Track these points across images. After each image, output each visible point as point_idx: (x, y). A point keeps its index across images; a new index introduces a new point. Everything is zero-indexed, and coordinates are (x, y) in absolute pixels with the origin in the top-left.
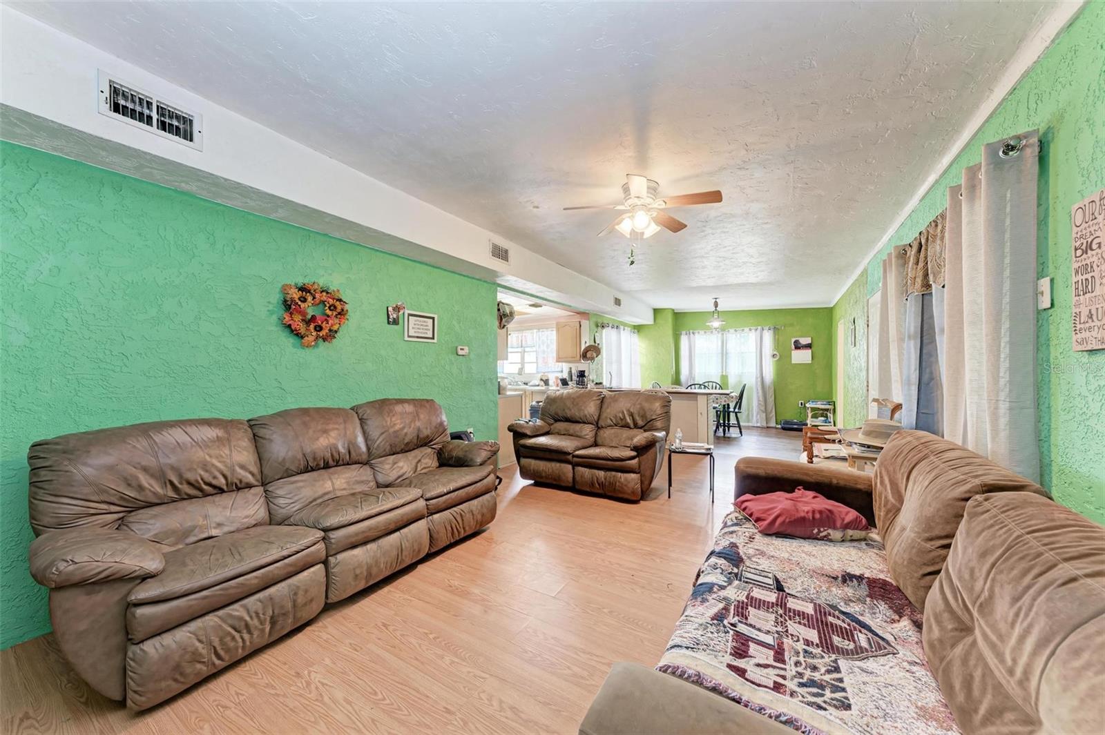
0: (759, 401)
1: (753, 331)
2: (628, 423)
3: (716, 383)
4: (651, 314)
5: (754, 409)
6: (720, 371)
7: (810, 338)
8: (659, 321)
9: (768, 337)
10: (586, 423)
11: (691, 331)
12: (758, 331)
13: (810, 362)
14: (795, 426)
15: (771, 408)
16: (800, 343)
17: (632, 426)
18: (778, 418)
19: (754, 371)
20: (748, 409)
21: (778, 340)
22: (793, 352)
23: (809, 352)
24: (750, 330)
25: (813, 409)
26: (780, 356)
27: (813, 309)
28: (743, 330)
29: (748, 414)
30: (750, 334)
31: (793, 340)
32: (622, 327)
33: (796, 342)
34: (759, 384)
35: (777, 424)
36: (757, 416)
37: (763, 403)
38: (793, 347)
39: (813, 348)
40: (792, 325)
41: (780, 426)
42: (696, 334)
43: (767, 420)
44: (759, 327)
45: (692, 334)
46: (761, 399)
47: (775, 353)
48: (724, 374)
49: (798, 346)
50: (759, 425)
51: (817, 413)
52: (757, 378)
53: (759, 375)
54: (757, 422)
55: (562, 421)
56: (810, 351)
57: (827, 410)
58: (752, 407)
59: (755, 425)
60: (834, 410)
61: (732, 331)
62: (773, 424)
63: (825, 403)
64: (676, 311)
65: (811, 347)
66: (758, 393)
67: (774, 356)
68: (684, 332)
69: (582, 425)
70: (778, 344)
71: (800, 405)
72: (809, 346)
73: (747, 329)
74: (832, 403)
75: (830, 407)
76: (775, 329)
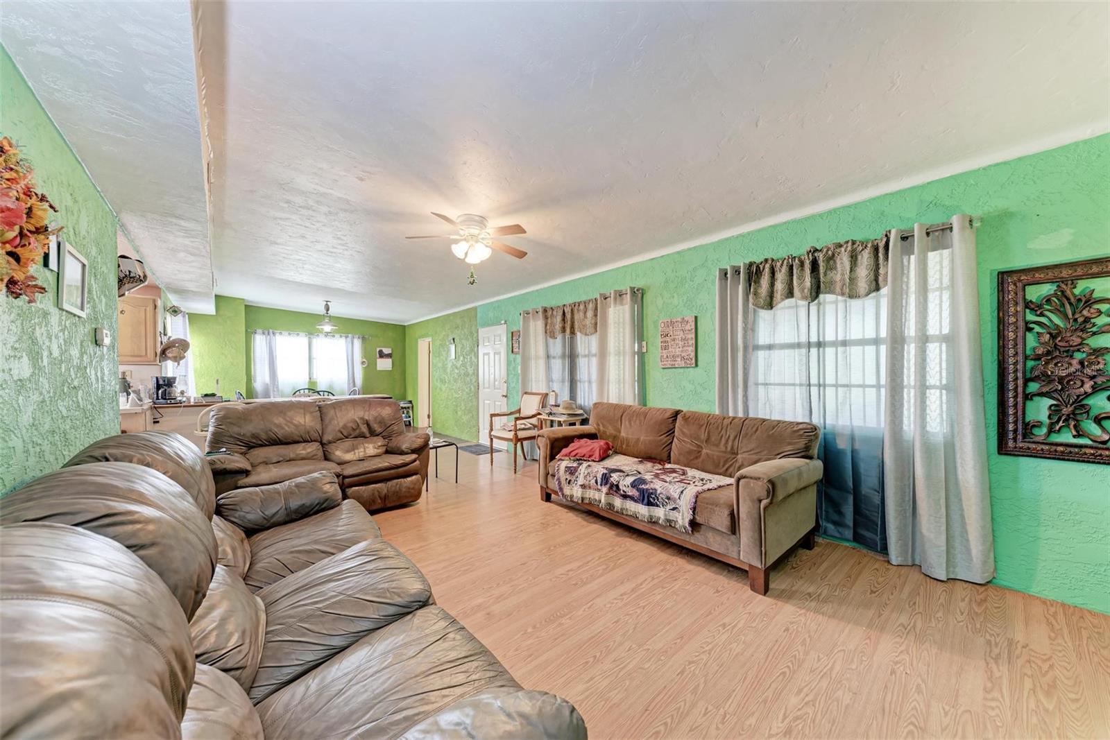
1: (344, 338)
2: (363, 433)
7: (390, 349)
8: (225, 312)
9: (358, 345)
10: (308, 441)
11: (271, 331)
12: (349, 339)
13: (391, 369)
16: (383, 353)
17: (368, 435)
21: (366, 348)
22: (378, 360)
23: (389, 361)
24: (341, 336)
26: (368, 364)
28: (333, 336)
30: (341, 342)
31: (378, 349)
33: (381, 352)
38: (378, 355)
39: (393, 358)
40: (376, 336)
42: (277, 335)
44: (350, 335)
45: (271, 334)
47: (364, 360)
48: (312, 381)
49: (382, 355)
53: (350, 381)
55: (266, 445)
56: (391, 360)
57: (408, 408)
60: (413, 407)
64: (248, 303)
65: (391, 357)
67: (363, 363)
68: (259, 331)
69: (303, 444)
70: (366, 353)
72: (389, 356)
73: (337, 336)
74: (411, 402)
75: (410, 405)
76: (363, 339)
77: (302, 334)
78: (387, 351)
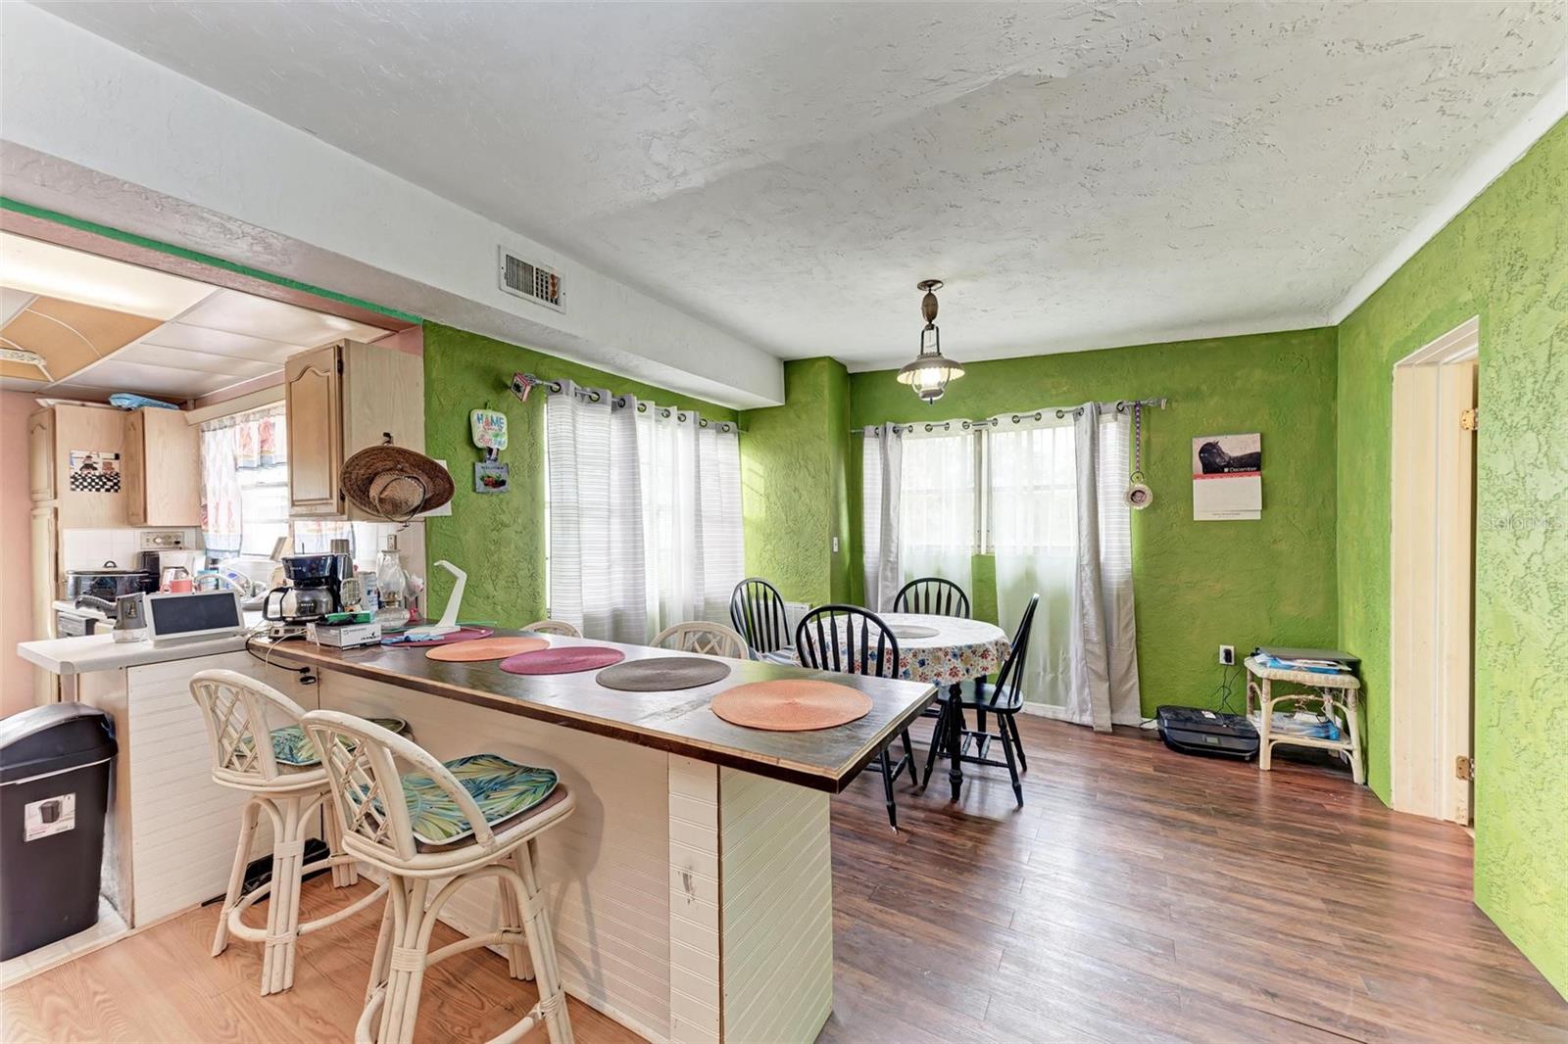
0: (1086, 641)
1: (1069, 418)
3: (951, 585)
4: (774, 377)
5: (1073, 665)
6: (971, 541)
7: (1257, 437)
8: (798, 395)
9: (1114, 434)
11: (890, 425)
12: (1086, 418)
13: (1256, 517)
14: (1212, 740)
15: (1125, 665)
16: (1220, 453)
18: (1147, 697)
19: (1073, 542)
20: (1054, 668)
21: (1148, 442)
22: (1197, 481)
23: (1252, 483)
24: (1060, 415)
25: (1278, 687)
26: (1156, 497)
27: (1268, 335)
28: (1038, 417)
29: (1054, 681)
30: (1060, 431)
31: (1198, 444)
32: (636, 402)
33: (1209, 453)
34: (1088, 585)
35: (1143, 715)
36: (1081, 689)
37: (1099, 650)
38: (1198, 465)
39: (1264, 472)
40: (1193, 395)
41: (1153, 725)
42: (905, 434)
43: (1114, 703)
44: (1087, 406)
45: (890, 433)
46: (1095, 637)
47: (1139, 486)
48: (983, 553)
49: (1214, 463)
50: (1087, 719)
51: (1291, 697)
52: (1080, 568)
53: (1086, 559)
54: (1082, 711)
56: (1256, 480)
57: (1335, 692)
58: (1067, 661)
59: (1076, 720)
60: (1362, 693)
61: (1004, 420)
62: (1131, 717)
63: (1323, 664)
64: (850, 371)
66: (1083, 616)
67: (1134, 496)
70: (1146, 459)
71: (1222, 661)
72: (1251, 463)
73: (1048, 414)
74: (1355, 667)
75: (1347, 681)
76: (1140, 413)
77: (956, 424)
78: (1235, 446)
